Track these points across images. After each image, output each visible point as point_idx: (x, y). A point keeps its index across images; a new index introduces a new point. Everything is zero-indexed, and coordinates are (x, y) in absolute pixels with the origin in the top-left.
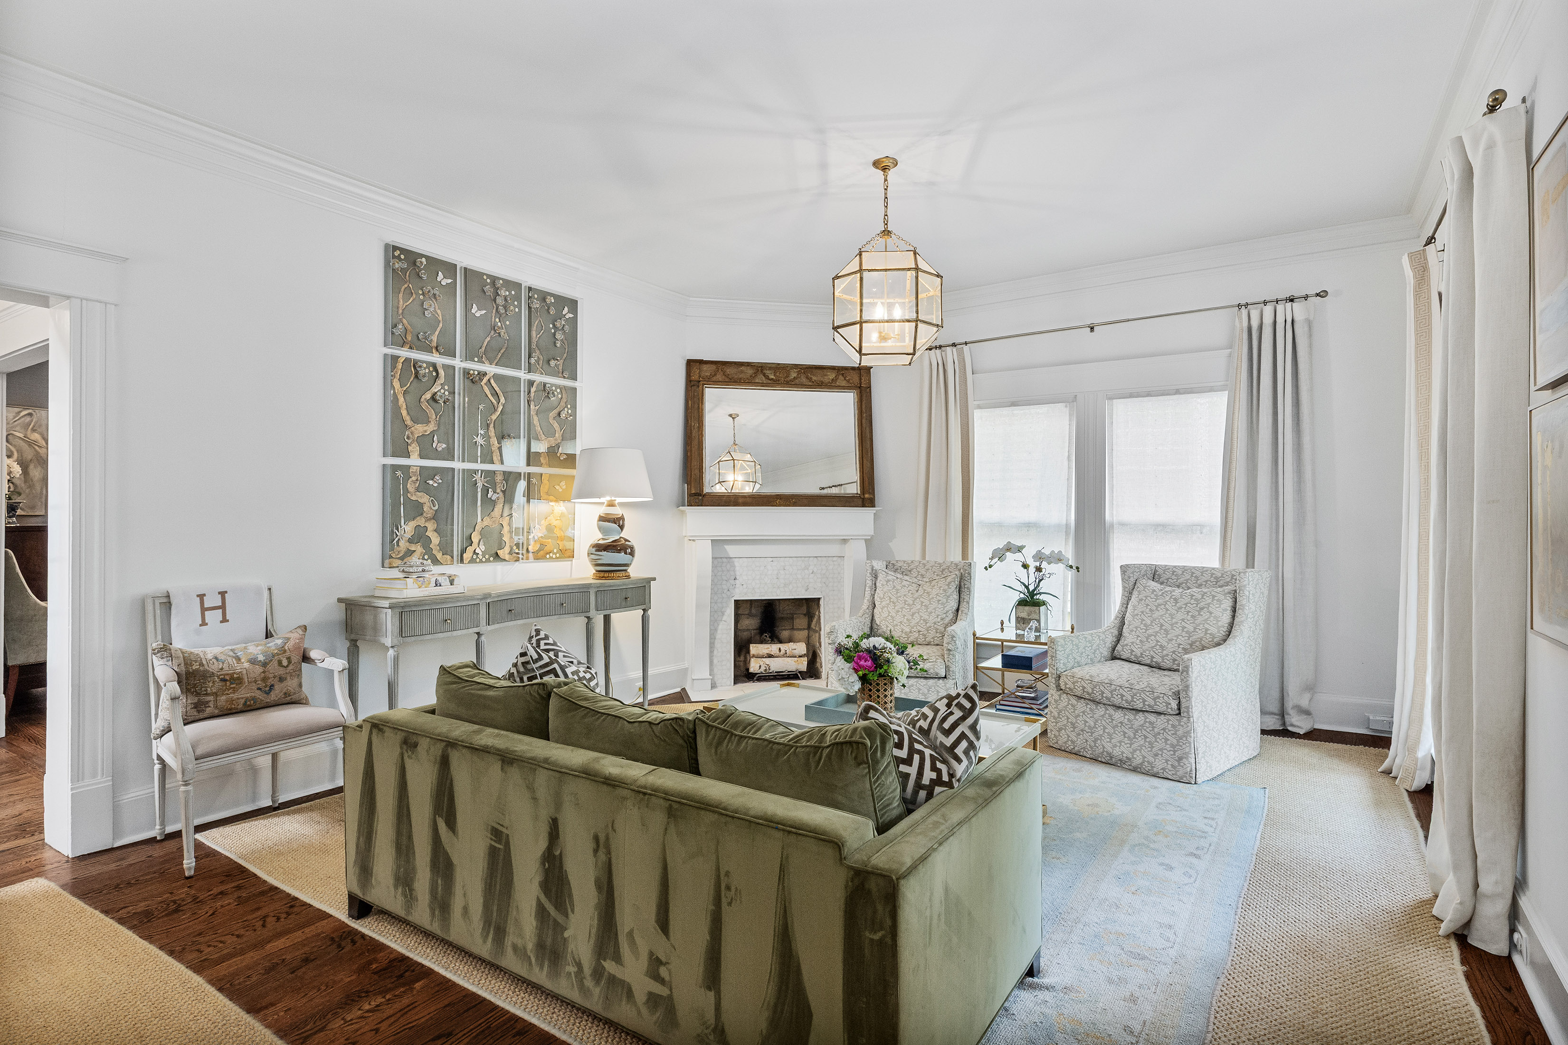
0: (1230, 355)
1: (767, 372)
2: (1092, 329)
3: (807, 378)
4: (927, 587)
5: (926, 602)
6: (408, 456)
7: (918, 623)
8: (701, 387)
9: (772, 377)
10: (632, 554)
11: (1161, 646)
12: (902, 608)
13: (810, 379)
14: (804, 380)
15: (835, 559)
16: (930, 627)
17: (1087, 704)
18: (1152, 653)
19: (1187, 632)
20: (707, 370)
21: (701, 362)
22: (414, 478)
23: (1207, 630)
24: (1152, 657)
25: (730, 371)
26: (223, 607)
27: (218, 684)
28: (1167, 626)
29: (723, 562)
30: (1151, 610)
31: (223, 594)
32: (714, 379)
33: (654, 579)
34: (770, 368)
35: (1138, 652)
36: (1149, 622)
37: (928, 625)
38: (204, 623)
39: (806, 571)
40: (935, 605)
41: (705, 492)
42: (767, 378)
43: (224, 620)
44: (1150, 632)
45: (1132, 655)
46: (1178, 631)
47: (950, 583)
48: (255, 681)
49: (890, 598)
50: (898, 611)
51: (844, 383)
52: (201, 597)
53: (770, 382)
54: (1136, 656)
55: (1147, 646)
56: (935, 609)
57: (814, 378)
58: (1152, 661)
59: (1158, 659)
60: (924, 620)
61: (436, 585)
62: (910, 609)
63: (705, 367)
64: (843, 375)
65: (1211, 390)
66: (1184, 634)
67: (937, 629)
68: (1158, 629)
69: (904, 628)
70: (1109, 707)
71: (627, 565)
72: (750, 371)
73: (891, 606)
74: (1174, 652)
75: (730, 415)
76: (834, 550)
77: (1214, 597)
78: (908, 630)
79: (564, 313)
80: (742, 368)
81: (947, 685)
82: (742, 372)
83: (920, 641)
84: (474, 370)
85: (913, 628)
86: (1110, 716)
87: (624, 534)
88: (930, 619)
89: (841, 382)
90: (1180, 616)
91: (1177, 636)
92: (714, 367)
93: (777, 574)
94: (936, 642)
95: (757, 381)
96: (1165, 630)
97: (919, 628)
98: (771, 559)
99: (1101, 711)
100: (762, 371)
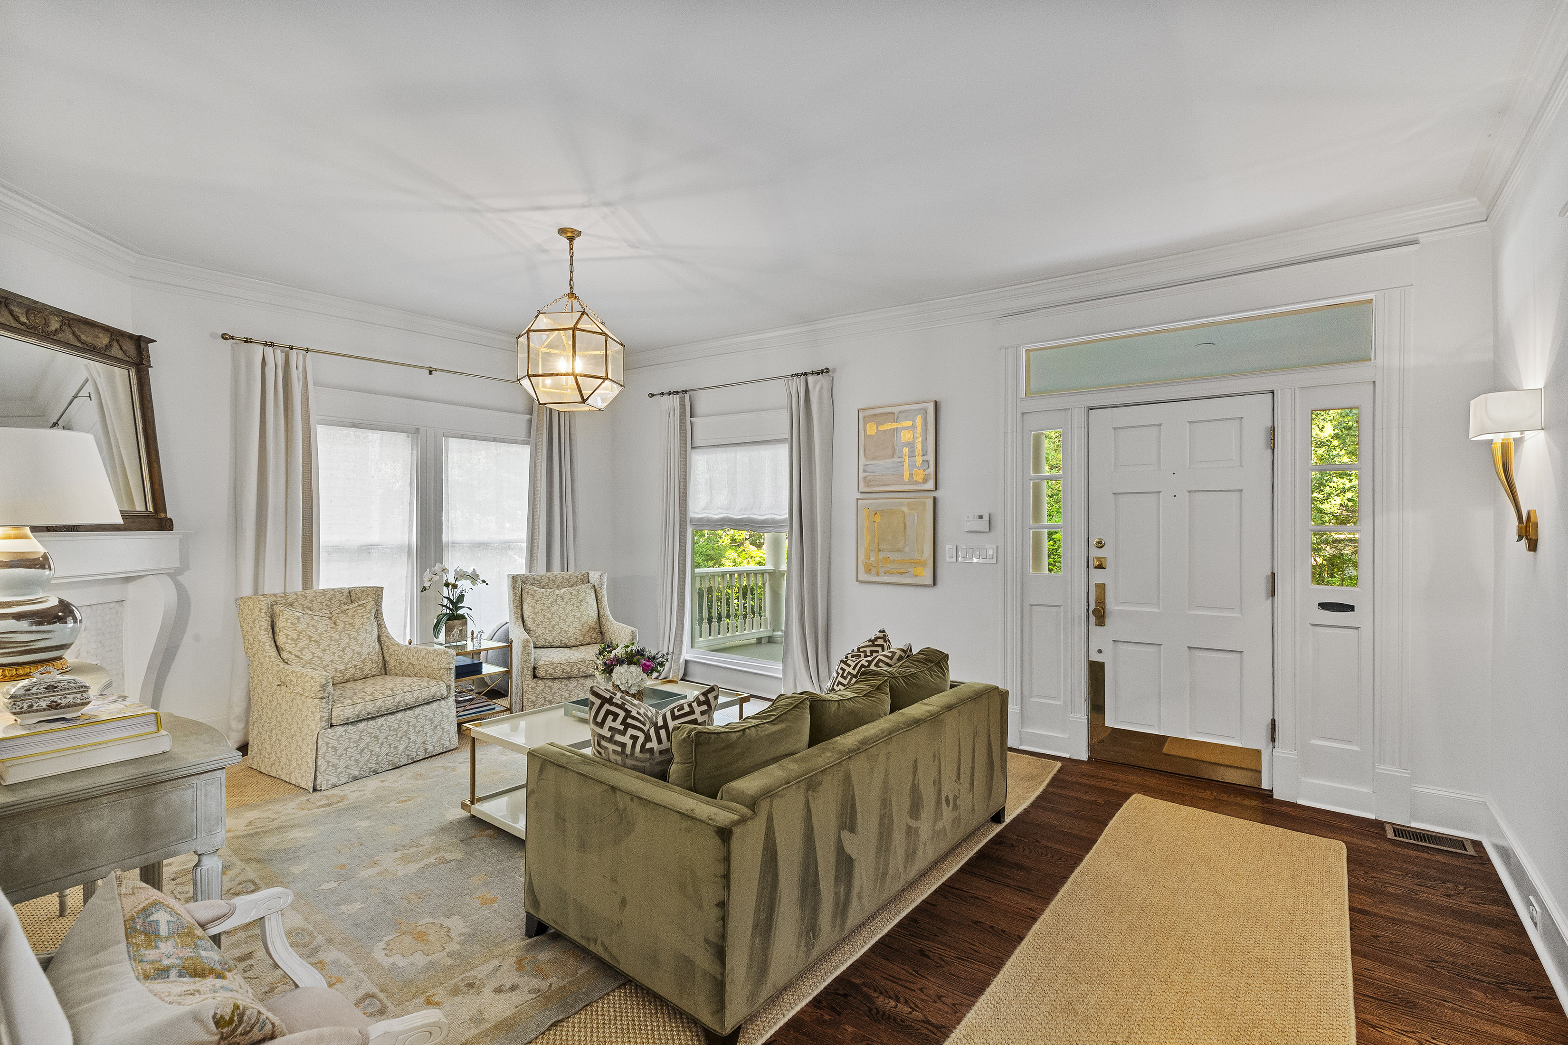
0: (530, 421)
1: (16, 310)
2: (431, 372)
3: (74, 334)
4: (343, 617)
5: (354, 634)
7: (352, 658)
9: (24, 320)
11: (565, 631)
12: (328, 646)
13: (79, 339)
14: (70, 337)
15: (112, 605)
16: (365, 659)
17: (561, 682)
18: (560, 638)
19: (577, 618)
23: (589, 614)
24: (561, 640)
28: (563, 617)
30: (547, 607)
34: (20, 305)
35: (550, 639)
36: (550, 616)
37: (363, 657)
42: (16, 319)
44: (553, 623)
45: (546, 642)
46: (571, 619)
47: (371, 610)
49: (310, 637)
50: (325, 650)
51: (120, 355)
53: (22, 327)
54: (549, 642)
55: (555, 633)
56: (364, 639)
57: (83, 337)
58: (561, 643)
59: (565, 641)
60: (358, 653)
62: (339, 645)
64: (118, 342)
65: (516, 442)
66: (576, 620)
67: (372, 660)
68: (558, 620)
69: (338, 666)
70: (579, 679)
73: (313, 647)
74: (574, 633)
76: (113, 593)
77: (585, 592)
78: (344, 668)
81: (449, 703)
83: (357, 676)
85: (347, 664)
86: (582, 684)
88: (364, 651)
89: (115, 351)
90: (569, 608)
91: (572, 622)
94: (373, 673)
96: (563, 619)
97: (354, 662)
99: (574, 683)
100: (6, 306)
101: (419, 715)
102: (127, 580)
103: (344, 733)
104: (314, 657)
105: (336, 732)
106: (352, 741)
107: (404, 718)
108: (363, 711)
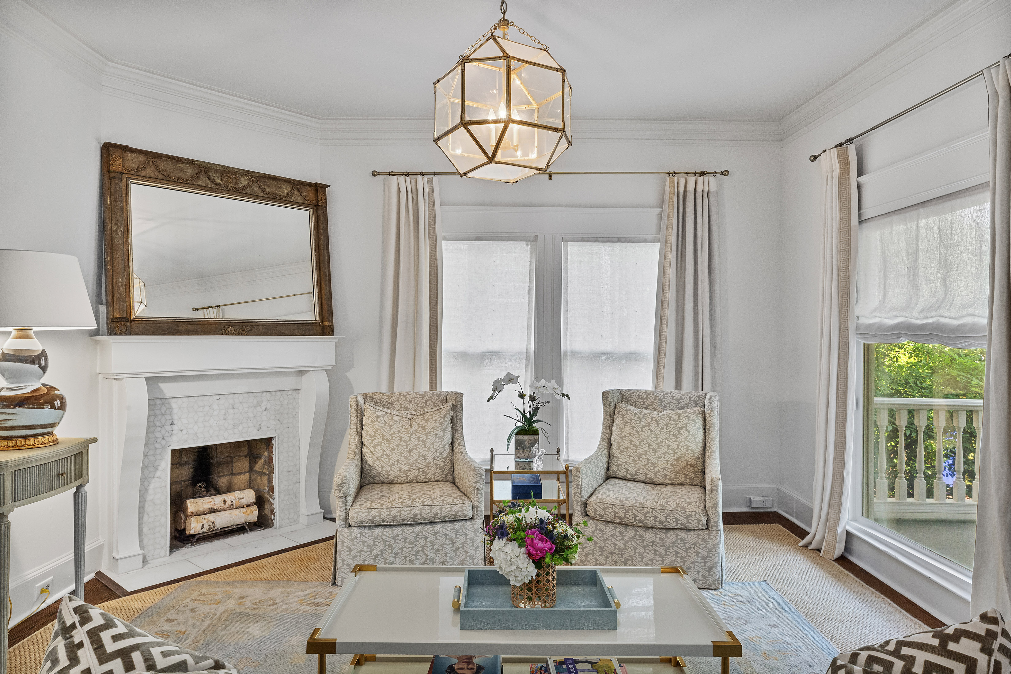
0: (661, 214)
1: (213, 175)
2: (550, 177)
3: (260, 187)
4: (420, 420)
5: (423, 437)
7: (417, 460)
8: (124, 181)
9: (219, 181)
11: (652, 464)
12: (397, 445)
13: (263, 191)
14: (256, 190)
15: (290, 392)
16: (430, 463)
17: (616, 528)
18: (645, 470)
19: (672, 450)
20: (133, 161)
21: (125, 149)
23: (688, 446)
24: (646, 474)
25: (163, 166)
28: (654, 445)
29: (156, 404)
30: (637, 432)
32: (143, 173)
34: (216, 171)
35: (632, 470)
36: (638, 443)
37: (427, 461)
39: (258, 408)
40: (432, 439)
41: (133, 317)
42: (213, 181)
44: (640, 451)
45: (627, 473)
46: (664, 449)
47: (445, 416)
49: (383, 436)
50: (394, 449)
51: (300, 200)
53: (216, 187)
54: (631, 474)
55: (640, 464)
56: (433, 444)
57: (268, 189)
58: (646, 478)
59: (651, 475)
60: (423, 456)
62: (407, 446)
63: (130, 156)
64: (298, 190)
65: (645, 241)
66: (669, 451)
67: (437, 465)
68: (647, 449)
69: (402, 467)
70: (638, 529)
71: (53, 425)
72: (191, 171)
73: (385, 445)
74: (664, 468)
76: (288, 383)
77: (689, 417)
78: (407, 469)
80: (181, 165)
81: (475, 526)
82: (180, 170)
83: (420, 478)
85: (411, 466)
86: (641, 536)
88: (430, 455)
89: (296, 197)
90: (663, 435)
91: (664, 454)
92: (142, 158)
93: (225, 414)
94: (437, 478)
95: (200, 183)
96: (653, 449)
97: (418, 465)
98: (218, 397)
99: (630, 533)
100: (206, 172)
101: (438, 532)
102: (301, 373)
103: (359, 536)
104: (383, 454)
105: (351, 533)
106: (366, 544)
107: (422, 532)
108: (377, 518)
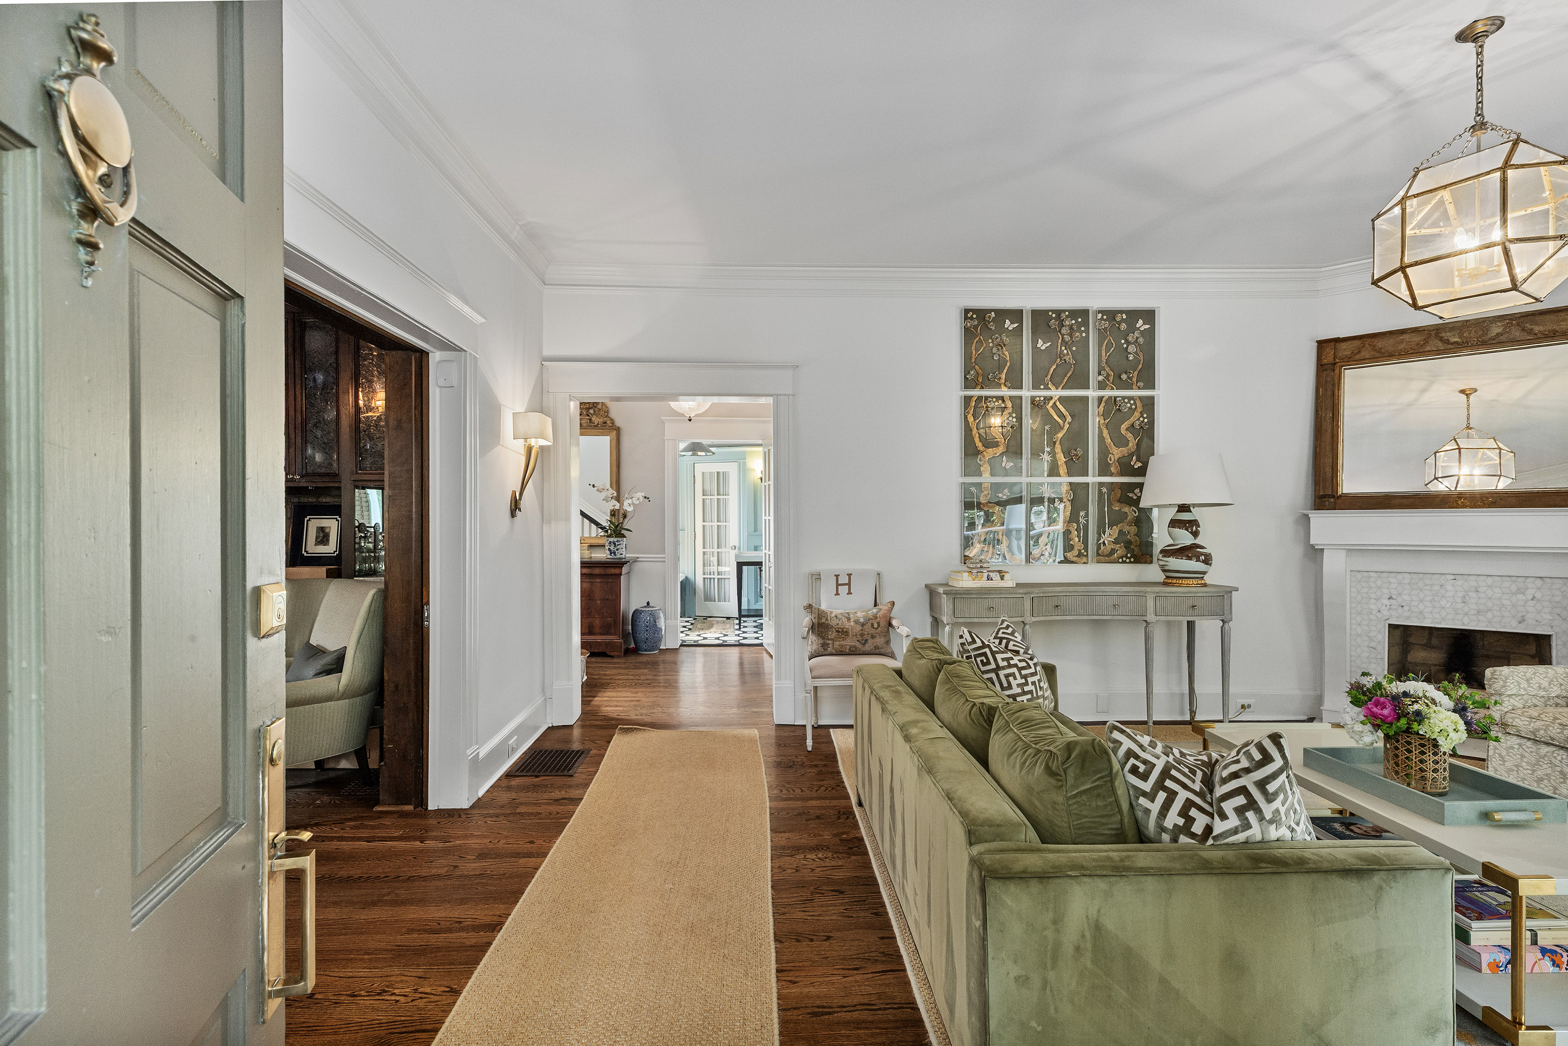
1: (1447, 335)
6: (980, 475)
8: (1337, 371)
9: (1456, 340)
10: (1208, 560)
14: (1516, 333)
20: (1345, 349)
21: (1337, 340)
22: (986, 493)
25: (1380, 344)
26: (849, 584)
27: (835, 634)
29: (1370, 577)
31: (849, 575)
32: (1358, 357)
33: (1237, 589)
34: (1452, 329)
38: (837, 594)
39: (1520, 596)
41: (1340, 493)
43: (850, 593)
48: (856, 635)
52: (837, 576)
53: (1451, 347)
61: (988, 579)
63: (1344, 346)
71: (1204, 573)
72: (1417, 339)
75: (1463, 392)
79: (1138, 326)
80: (1405, 337)
82: (1402, 341)
84: (1040, 397)
87: (1198, 541)
92: (1357, 343)
93: (1464, 597)
95: (1428, 348)
98: (1453, 577)
100: (1437, 335)
